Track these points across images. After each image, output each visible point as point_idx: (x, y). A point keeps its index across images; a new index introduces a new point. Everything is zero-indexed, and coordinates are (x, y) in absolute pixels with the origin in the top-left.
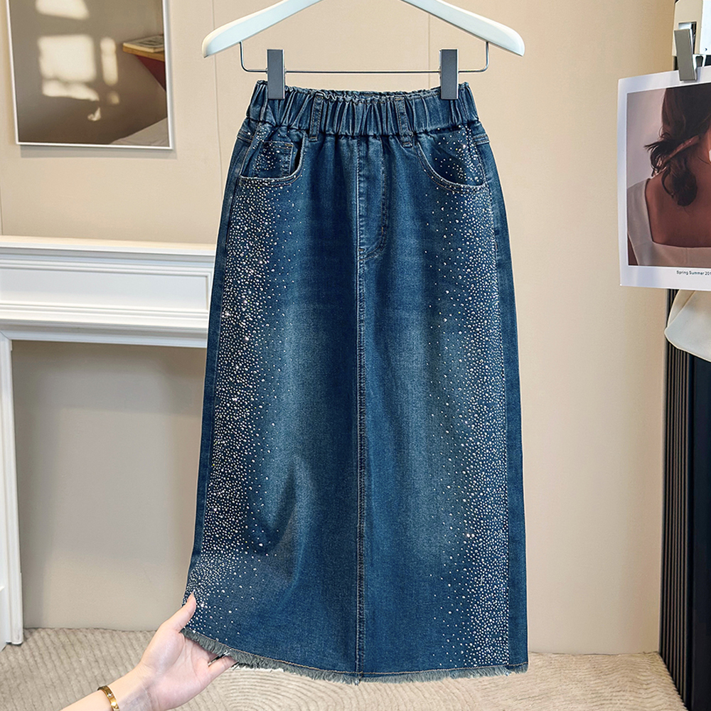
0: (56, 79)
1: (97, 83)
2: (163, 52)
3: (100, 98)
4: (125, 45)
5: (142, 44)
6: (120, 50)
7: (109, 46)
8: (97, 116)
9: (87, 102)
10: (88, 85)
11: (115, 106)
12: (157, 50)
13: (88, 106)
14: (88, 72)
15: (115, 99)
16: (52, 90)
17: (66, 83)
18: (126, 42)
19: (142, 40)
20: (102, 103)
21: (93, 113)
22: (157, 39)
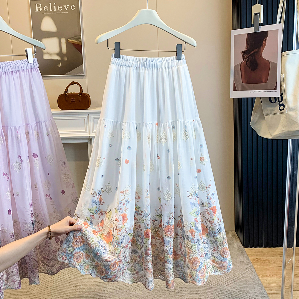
0: (48, 53)
1: (60, 54)
2: (81, 41)
3: (61, 58)
4: (68, 40)
5: (74, 39)
6: (67, 41)
7: (63, 41)
8: (60, 65)
9: (57, 60)
10: (58, 54)
11: (66, 61)
12: (79, 41)
13: (57, 62)
14: (57, 50)
15: (66, 59)
16: (46, 57)
17: (51, 54)
18: (69, 39)
19: (73, 38)
20: (62, 61)
21: (59, 64)
22: (79, 37)
